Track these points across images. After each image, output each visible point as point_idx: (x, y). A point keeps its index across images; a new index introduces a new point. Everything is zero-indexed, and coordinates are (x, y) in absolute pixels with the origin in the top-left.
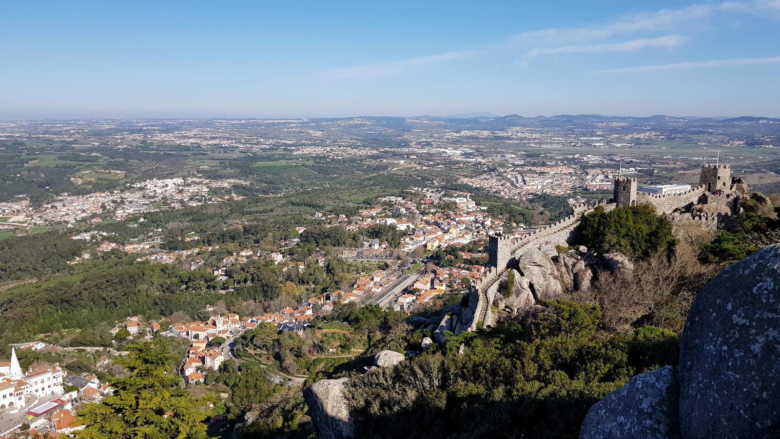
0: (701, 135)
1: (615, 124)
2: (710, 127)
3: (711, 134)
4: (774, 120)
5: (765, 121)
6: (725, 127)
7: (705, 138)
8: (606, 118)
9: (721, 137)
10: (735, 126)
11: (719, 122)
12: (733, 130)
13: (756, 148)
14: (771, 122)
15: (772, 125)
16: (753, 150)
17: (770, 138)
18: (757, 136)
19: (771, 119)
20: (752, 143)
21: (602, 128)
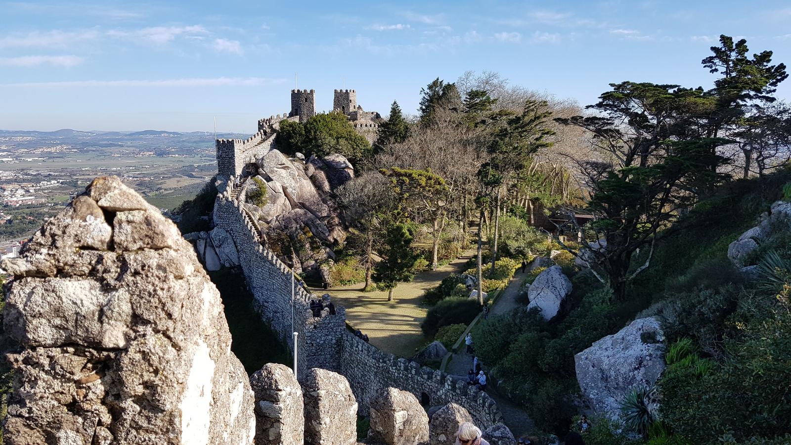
0: (113, 148)
1: (19, 139)
2: (119, 140)
3: (122, 146)
4: (174, 133)
5: (166, 135)
6: (133, 140)
7: (117, 150)
8: (8, 132)
9: (132, 149)
10: (141, 139)
11: (126, 135)
12: (141, 143)
13: (165, 157)
14: (171, 135)
15: (172, 137)
16: (162, 159)
17: (174, 148)
18: (163, 147)
19: (171, 133)
20: (161, 154)
21: (5, 143)
